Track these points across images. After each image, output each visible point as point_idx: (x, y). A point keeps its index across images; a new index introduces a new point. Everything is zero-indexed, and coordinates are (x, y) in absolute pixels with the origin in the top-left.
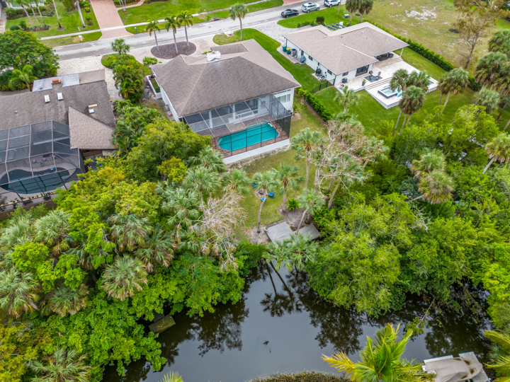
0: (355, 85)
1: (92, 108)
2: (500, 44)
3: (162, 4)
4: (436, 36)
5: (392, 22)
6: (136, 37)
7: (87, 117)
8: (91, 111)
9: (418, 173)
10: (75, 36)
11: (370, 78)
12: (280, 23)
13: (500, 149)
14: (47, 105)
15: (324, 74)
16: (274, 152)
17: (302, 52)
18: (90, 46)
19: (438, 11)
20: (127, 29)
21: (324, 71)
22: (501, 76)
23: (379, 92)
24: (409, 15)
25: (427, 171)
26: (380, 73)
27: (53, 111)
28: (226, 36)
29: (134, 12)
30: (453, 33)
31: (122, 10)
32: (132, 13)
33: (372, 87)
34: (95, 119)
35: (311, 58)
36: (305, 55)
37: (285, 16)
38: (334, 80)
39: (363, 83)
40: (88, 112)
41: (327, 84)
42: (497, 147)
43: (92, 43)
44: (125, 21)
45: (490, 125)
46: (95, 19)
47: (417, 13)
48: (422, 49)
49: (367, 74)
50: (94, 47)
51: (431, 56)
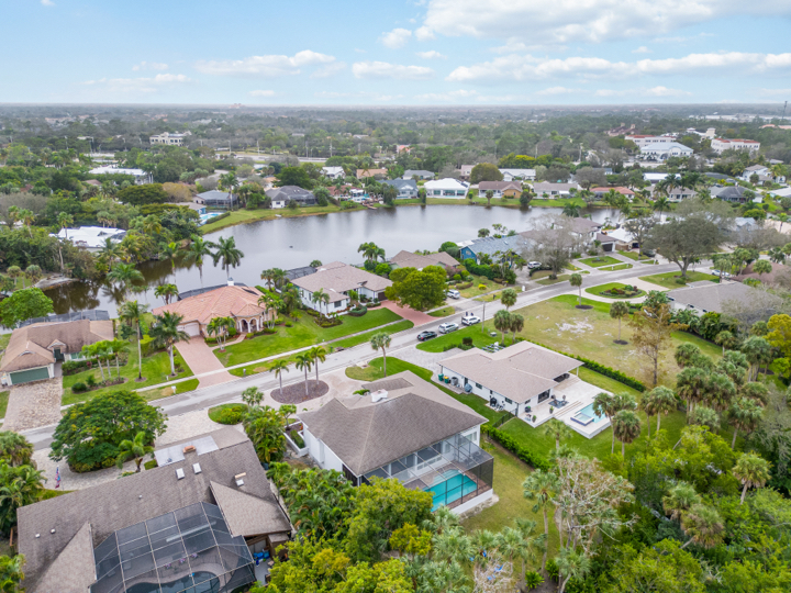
0: (542, 414)
1: (239, 478)
2: (687, 357)
3: (268, 339)
4: (602, 349)
5: (549, 338)
6: (245, 381)
7: (236, 491)
8: (240, 482)
9: (676, 512)
10: (164, 387)
11: (556, 403)
12: (419, 347)
13: (750, 472)
14: (181, 481)
15: (501, 404)
16: (477, 509)
17: (466, 380)
18: (187, 398)
19: (591, 321)
20: (231, 372)
21: (500, 400)
22: (707, 391)
23: (572, 419)
24: (563, 329)
25: (684, 508)
26: (564, 397)
27: (189, 489)
28: (359, 368)
29: (236, 350)
30: (619, 345)
31: (219, 350)
32: (233, 351)
33: (562, 413)
34: (246, 493)
35: (479, 386)
36: (469, 382)
37: (423, 340)
38: (517, 410)
39: (551, 411)
40: (236, 484)
41: (510, 415)
42: (746, 470)
43: (188, 394)
44: (227, 363)
45: (723, 445)
46: (185, 363)
47: (570, 326)
48: (597, 366)
49: (550, 400)
50: (192, 398)
51: (610, 372)
